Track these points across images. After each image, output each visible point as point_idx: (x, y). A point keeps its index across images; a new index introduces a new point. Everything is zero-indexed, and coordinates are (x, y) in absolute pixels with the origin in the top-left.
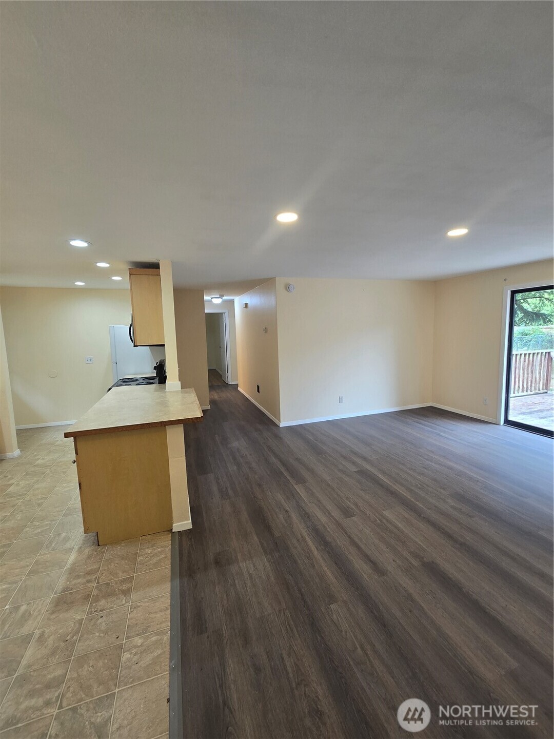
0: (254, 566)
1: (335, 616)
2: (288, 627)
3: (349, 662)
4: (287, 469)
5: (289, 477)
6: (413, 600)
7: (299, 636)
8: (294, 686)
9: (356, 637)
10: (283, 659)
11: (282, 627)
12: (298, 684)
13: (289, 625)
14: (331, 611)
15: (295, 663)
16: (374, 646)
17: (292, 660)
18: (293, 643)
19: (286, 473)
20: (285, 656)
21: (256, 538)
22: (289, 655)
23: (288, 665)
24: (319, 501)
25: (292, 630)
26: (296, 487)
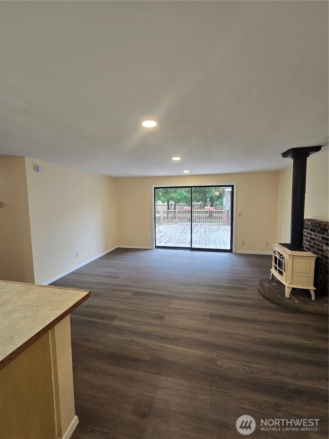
0: (166, 388)
1: (224, 366)
2: (223, 393)
3: (251, 376)
4: (91, 316)
5: (101, 321)
6: (227, 333)
7: (231, 391)
8: (260, 410)
9: (239, 365)
10: (244, 408)
11: (222, 397)
12: (260, 408)
13: (223, 392)
14: (221, 365)
15: (248, 403)
16: (245, 361)
17: (245, 403)
18: (234, 396)
19: (94, 320)
20: (242, 406)
21: (140, 373)
22: (242, 403)
23: (248, 407)
24: (139, 322)
25: (227, 393)
26: (114, 323)
